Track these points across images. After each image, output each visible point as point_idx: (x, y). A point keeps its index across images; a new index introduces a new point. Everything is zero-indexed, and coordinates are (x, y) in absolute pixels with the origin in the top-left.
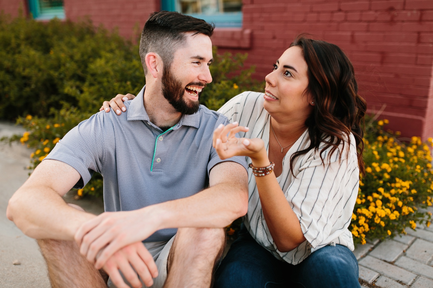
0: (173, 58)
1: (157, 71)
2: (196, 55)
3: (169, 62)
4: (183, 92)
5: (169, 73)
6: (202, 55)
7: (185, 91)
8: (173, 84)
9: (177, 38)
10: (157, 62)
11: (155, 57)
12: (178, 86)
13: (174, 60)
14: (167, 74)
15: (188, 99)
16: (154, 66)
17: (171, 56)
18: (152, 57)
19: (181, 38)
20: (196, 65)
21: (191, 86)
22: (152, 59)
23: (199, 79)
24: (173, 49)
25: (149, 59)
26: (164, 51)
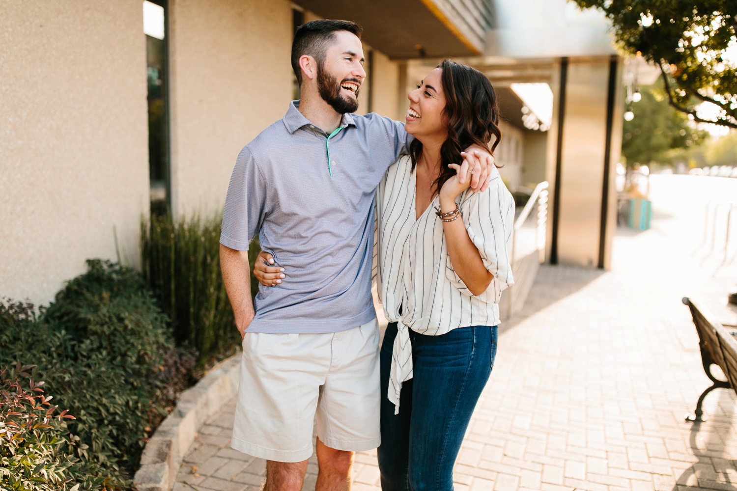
0: (325, 56)
1: (311, 72)
2: (347, 51)
3: (322, 61)
4: (340, 89)
5: (323, 71)
6: (353, 51)
7: (342, 87)
8: (328, 80)
9: (327, 37)
10: (310, 64)
11: (308, 59)
12: (333, 83)
13: (327, 58)
14: (322, 72)
15: (346, 95)
16: (308, 68)
17: (323, 55)
18: (305, 59)
19: (331, 37)
20: (348, 61)
21: (347, 82)
22: (305, 62)
23: (353, 75)
24: (325, 48)
25: (303, 62)
26: (316, 51)
